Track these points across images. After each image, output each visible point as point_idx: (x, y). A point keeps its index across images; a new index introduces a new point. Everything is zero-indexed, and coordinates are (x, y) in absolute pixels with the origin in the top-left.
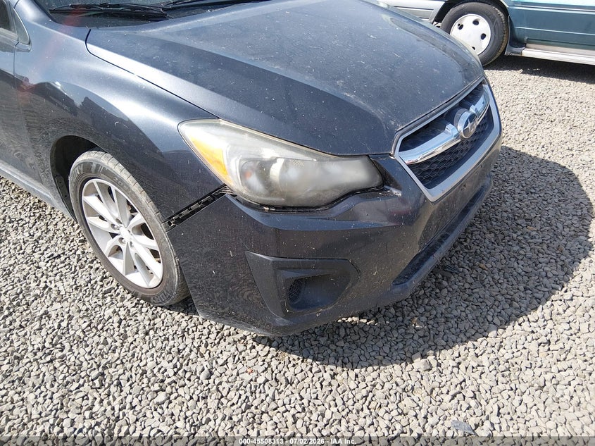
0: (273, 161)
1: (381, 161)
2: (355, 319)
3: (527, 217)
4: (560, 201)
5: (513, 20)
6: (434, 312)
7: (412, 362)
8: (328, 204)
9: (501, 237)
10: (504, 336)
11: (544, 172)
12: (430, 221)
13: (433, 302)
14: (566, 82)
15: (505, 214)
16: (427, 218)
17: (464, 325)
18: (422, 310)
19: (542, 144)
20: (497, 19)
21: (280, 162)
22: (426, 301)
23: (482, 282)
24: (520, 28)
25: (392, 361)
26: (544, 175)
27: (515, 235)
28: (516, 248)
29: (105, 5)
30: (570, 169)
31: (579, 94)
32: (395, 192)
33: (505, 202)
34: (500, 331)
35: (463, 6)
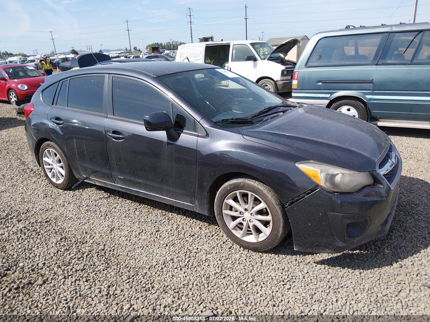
0: (338, 174)
1: (374, 173)
2: (358, 251)
3: (415, 203)
4: (427, 195)
5: (370, 108)
6: (393, 245)
7: (392, 265)
8: (357, 191)
9: (407, 213)
10: (428, 252)
11: (413, 183)
12: (392, 199)
13: (390, 241)
14: (404, 138)
15: (404, 203)
16: (391, 197)
17: (408, 249)
18: (386, 245)
19: (406, 170)
20: (361, 108)
21: (340, 175)
22: (387, 241)
23: (408, 232)
24: (375, 112)
25: (384, 266)
26: (414, 184)
27: (413, 212)
28: (417, 217)
29: (232, 119)
30: (426, 180)
31: (414, 144)
32: (380, 186)
33: (402, 198)
34: (425, 250)
35: (340, 102)
